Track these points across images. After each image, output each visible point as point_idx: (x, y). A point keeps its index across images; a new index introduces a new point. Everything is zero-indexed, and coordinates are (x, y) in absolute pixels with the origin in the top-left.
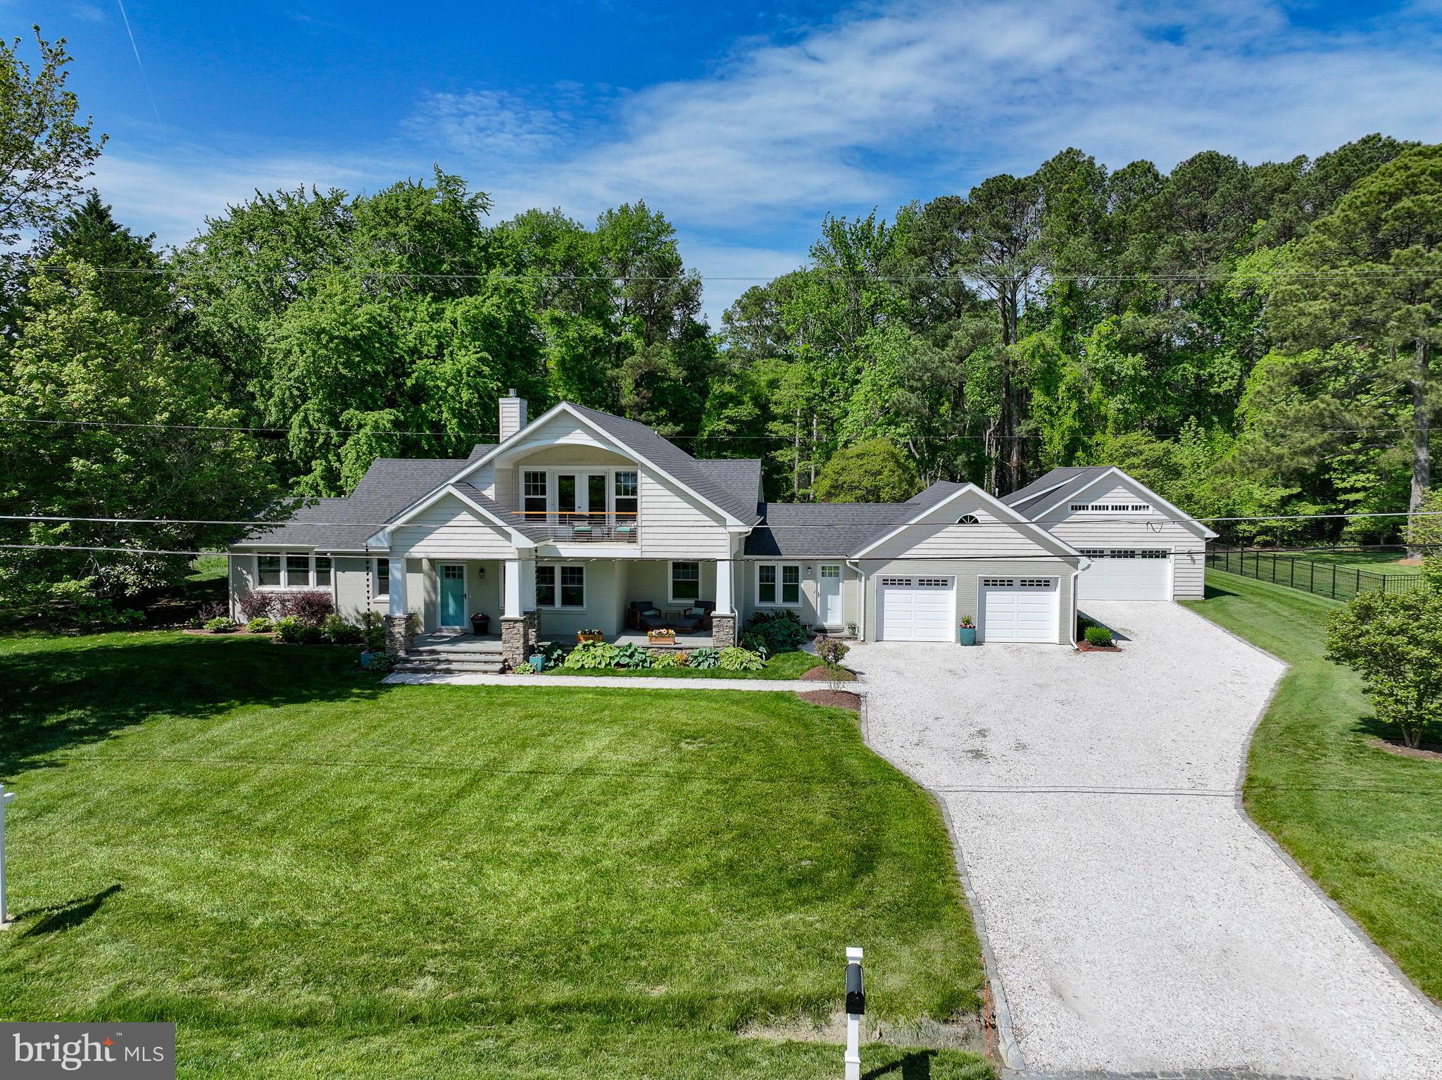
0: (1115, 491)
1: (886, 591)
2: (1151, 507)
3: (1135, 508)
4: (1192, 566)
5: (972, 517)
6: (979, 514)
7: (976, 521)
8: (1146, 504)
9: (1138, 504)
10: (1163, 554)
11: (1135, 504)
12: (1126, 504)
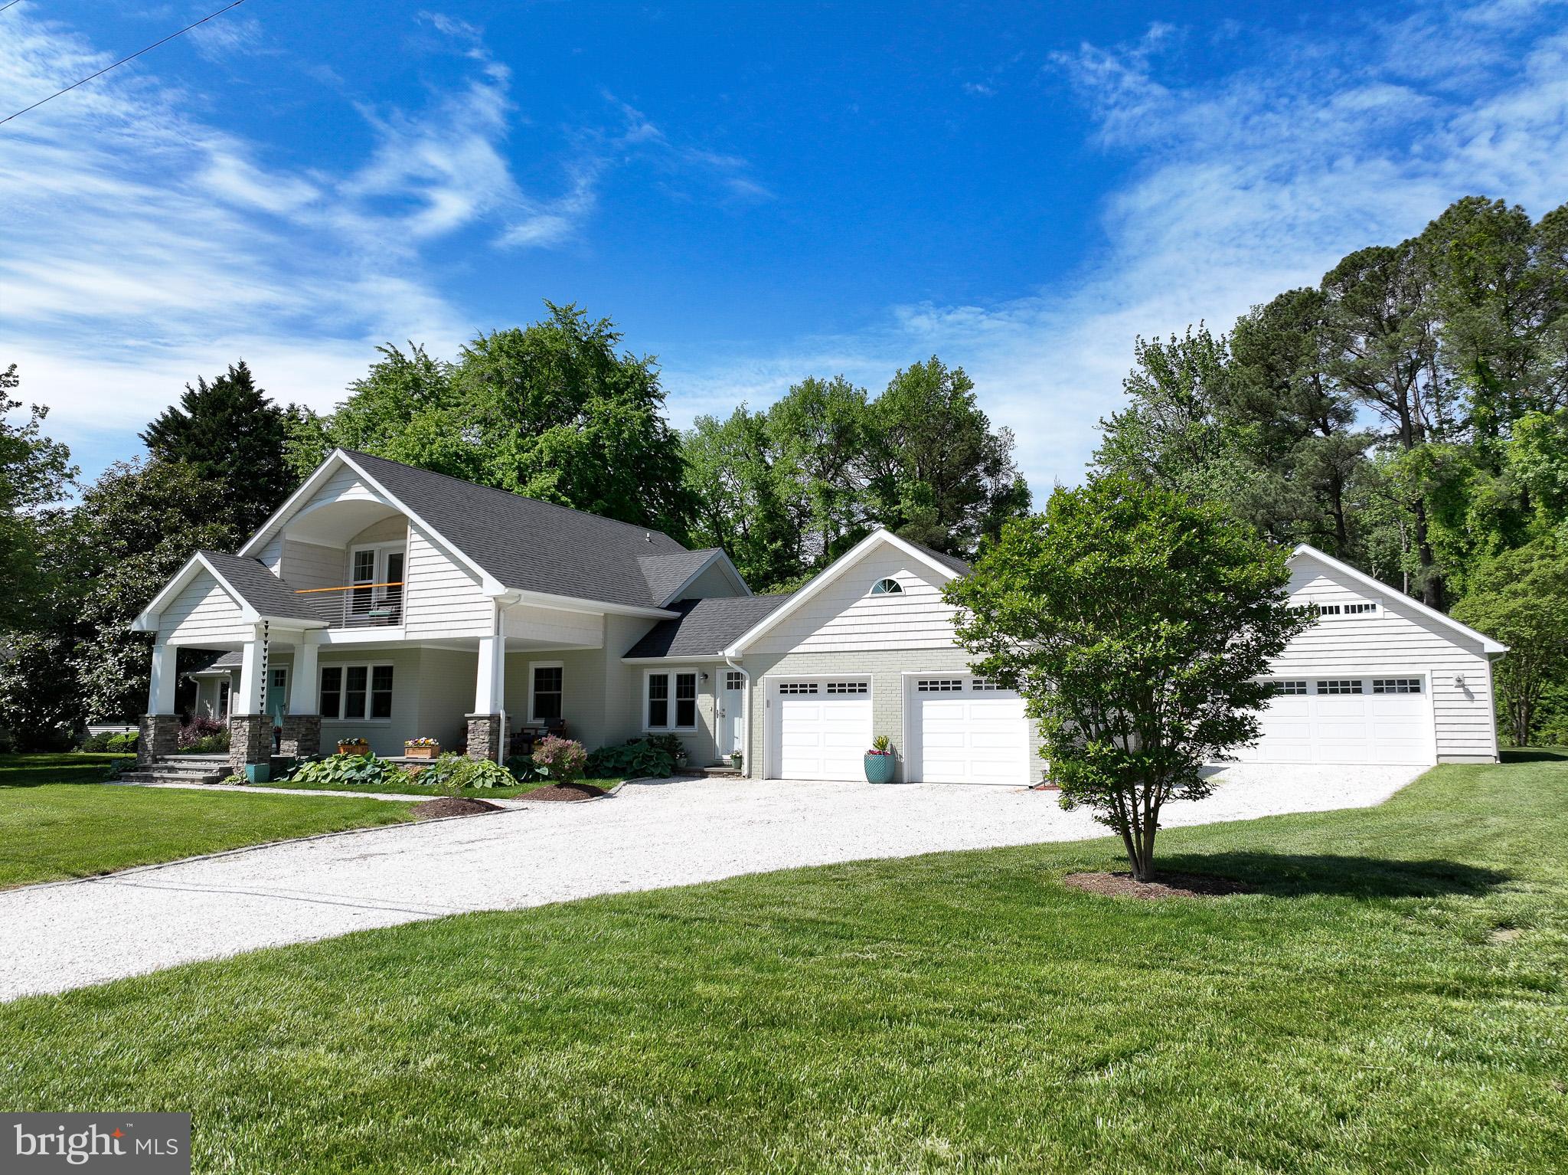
0: (1315, 583)
1: (785, 704)
2: (1378, 606)
3: (1351, 609)
4: (1469, 704)
5: (891, 582)
6: (901, 577)
7: (898, 589)
8: (1370, 602)
9: (1356, 603)
10: (1412, 686)
11: (1350, 603)
12: (1334, 604)
